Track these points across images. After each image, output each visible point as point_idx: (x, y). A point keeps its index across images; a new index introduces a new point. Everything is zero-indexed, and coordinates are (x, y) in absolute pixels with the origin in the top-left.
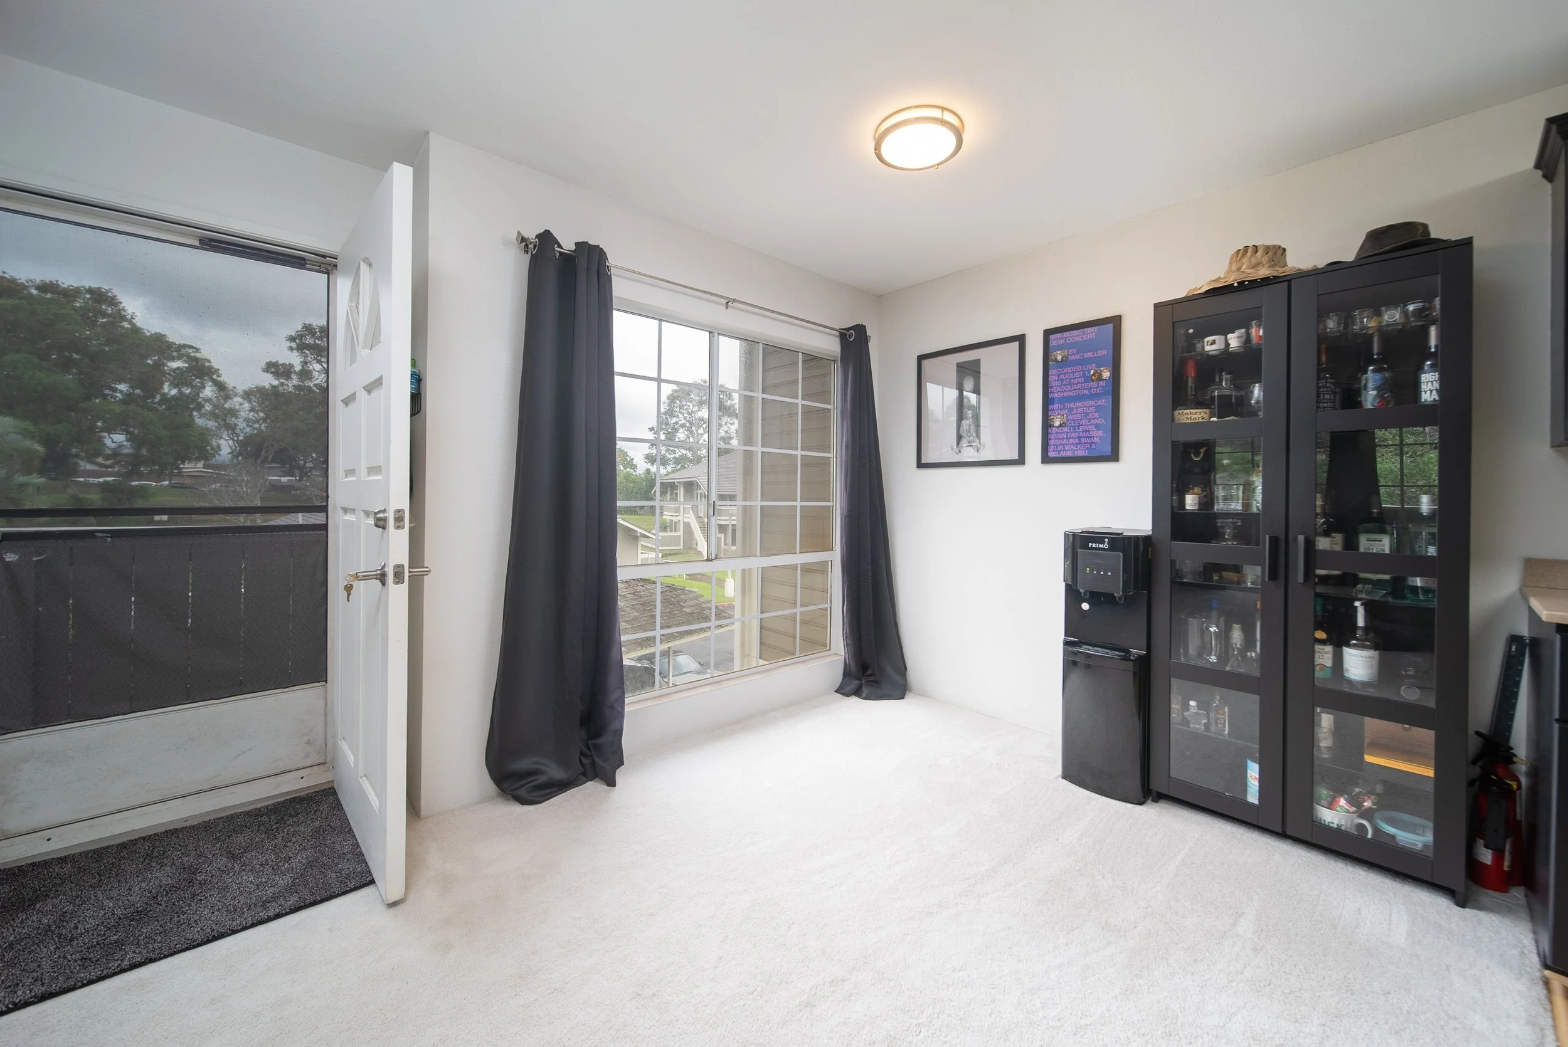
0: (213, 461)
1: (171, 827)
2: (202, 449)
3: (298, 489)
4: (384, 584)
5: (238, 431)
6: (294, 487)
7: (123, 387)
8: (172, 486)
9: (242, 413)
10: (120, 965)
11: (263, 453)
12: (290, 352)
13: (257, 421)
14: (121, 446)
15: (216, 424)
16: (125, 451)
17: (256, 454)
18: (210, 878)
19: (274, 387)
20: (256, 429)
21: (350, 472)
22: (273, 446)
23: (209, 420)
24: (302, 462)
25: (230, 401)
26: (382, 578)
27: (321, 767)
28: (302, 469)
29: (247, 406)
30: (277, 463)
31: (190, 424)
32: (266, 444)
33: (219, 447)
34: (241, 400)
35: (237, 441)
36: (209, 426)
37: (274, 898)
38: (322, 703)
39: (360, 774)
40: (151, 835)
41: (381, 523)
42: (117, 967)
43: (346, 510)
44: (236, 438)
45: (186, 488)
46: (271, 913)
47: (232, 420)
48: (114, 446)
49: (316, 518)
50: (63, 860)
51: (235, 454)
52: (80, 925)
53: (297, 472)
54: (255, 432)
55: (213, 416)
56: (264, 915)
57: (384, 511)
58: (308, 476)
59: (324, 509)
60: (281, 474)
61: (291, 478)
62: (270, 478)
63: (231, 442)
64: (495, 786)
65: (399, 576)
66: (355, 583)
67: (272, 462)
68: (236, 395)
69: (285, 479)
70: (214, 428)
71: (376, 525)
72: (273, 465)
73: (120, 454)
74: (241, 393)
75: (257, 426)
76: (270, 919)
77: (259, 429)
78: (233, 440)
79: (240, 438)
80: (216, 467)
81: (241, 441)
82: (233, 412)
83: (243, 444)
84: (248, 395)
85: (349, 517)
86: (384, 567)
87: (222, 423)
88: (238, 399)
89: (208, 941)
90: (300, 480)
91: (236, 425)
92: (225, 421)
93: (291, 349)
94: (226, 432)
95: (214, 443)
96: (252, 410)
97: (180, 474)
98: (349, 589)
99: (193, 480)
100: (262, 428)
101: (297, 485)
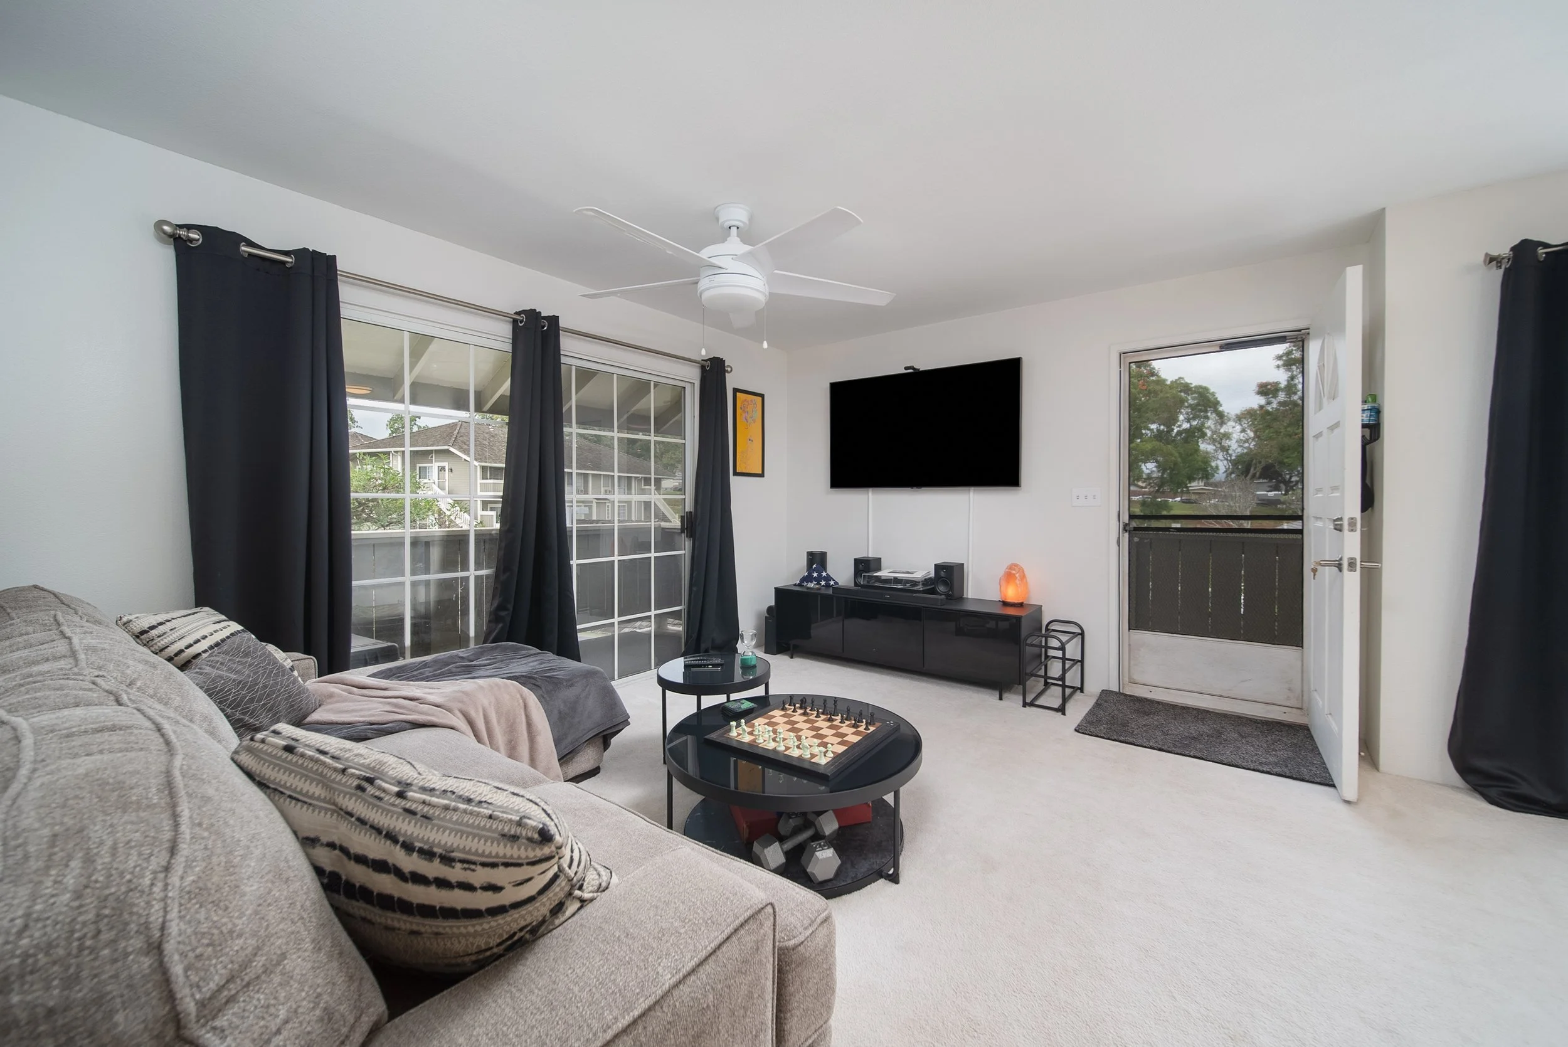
0: (1212, 480)
2: (1204, 471)
3: (1283, 503)
4: (1340, 570)
5: (1230, 452)
6: (1279, 500)
7: (1154, 426)
8: (1183, 501)
9: (1234, 435)
11: (1252, 469)
12: (1276, 370)
13: (1247, 441)
14: (1152, 472)
15: (1214, 447)
16: (1155, 475)
17: (1246, 472)
18: (1230, 740)
19: (1261, 407)
20: (1245, 448)
21: (1318, 490)
22: (1260, 462)
23: (1209, 444)
24: (1288, 477)
25: (1225, 426)
26: (1340, 567)
27: (1299, 711)
28: (1287, 483)
29: (1238, 428)
30: (1264, 479)
31: (1197, 450)
32: (1254, 461)
33: (1217, 467)
34: (1234, 424)
35: (1230, 461)
36: (1208, 450)
38: (1299, 663)
39: (1326, 712)
41: (1338, 527)
43: (1318, 518)
44: (1229, 458)
45: (1192, 503)
47: (1226, 443)
48: (1148, 471)
49: (1296, 525)
51: (1228, 473)
53: (1282, 486)
54: (1245, 451)
55: (1213, 441)
57: (1341, 519)
58: (1294, 490)
59: (1300, 518)
60: (1268, 489)
61: (1277, 492)
62: (1258, 493)
63: (1225, 462)
64: (1457, 774)
65: (1352, 565)
66: (1319, 568)
67: (1260, 478)
68: (1229, 420)
69: (1271, 494)
70: (1212, 451)
71: (1335, 529)
72: (1261, 481)
73: (1152, 478)
74: (1234, 417)
75: (1246, 445)
77: (1248, 448)
78: (1227, 459)
79: (1233, 458)
80: (1216, 485)
81: (1234, 460)
82: (1227, 436)
83: (1235, 463)
84: (1239, 418)
85: (1319, 524)
86: (1341, 559)
87: (1219, 446)
88: (1231, 423)
90: (1285, 494)
91: (1229, 447)
92: (1221, 444)
93: (1278, 367)
94: (1221, 453)
95: (1213, 464)
96: (1243, 431)
97: (1188, 492)
98: (1314, 571)
99: (1197, 497)
100: (1251, 447)
101: (1283, 499)
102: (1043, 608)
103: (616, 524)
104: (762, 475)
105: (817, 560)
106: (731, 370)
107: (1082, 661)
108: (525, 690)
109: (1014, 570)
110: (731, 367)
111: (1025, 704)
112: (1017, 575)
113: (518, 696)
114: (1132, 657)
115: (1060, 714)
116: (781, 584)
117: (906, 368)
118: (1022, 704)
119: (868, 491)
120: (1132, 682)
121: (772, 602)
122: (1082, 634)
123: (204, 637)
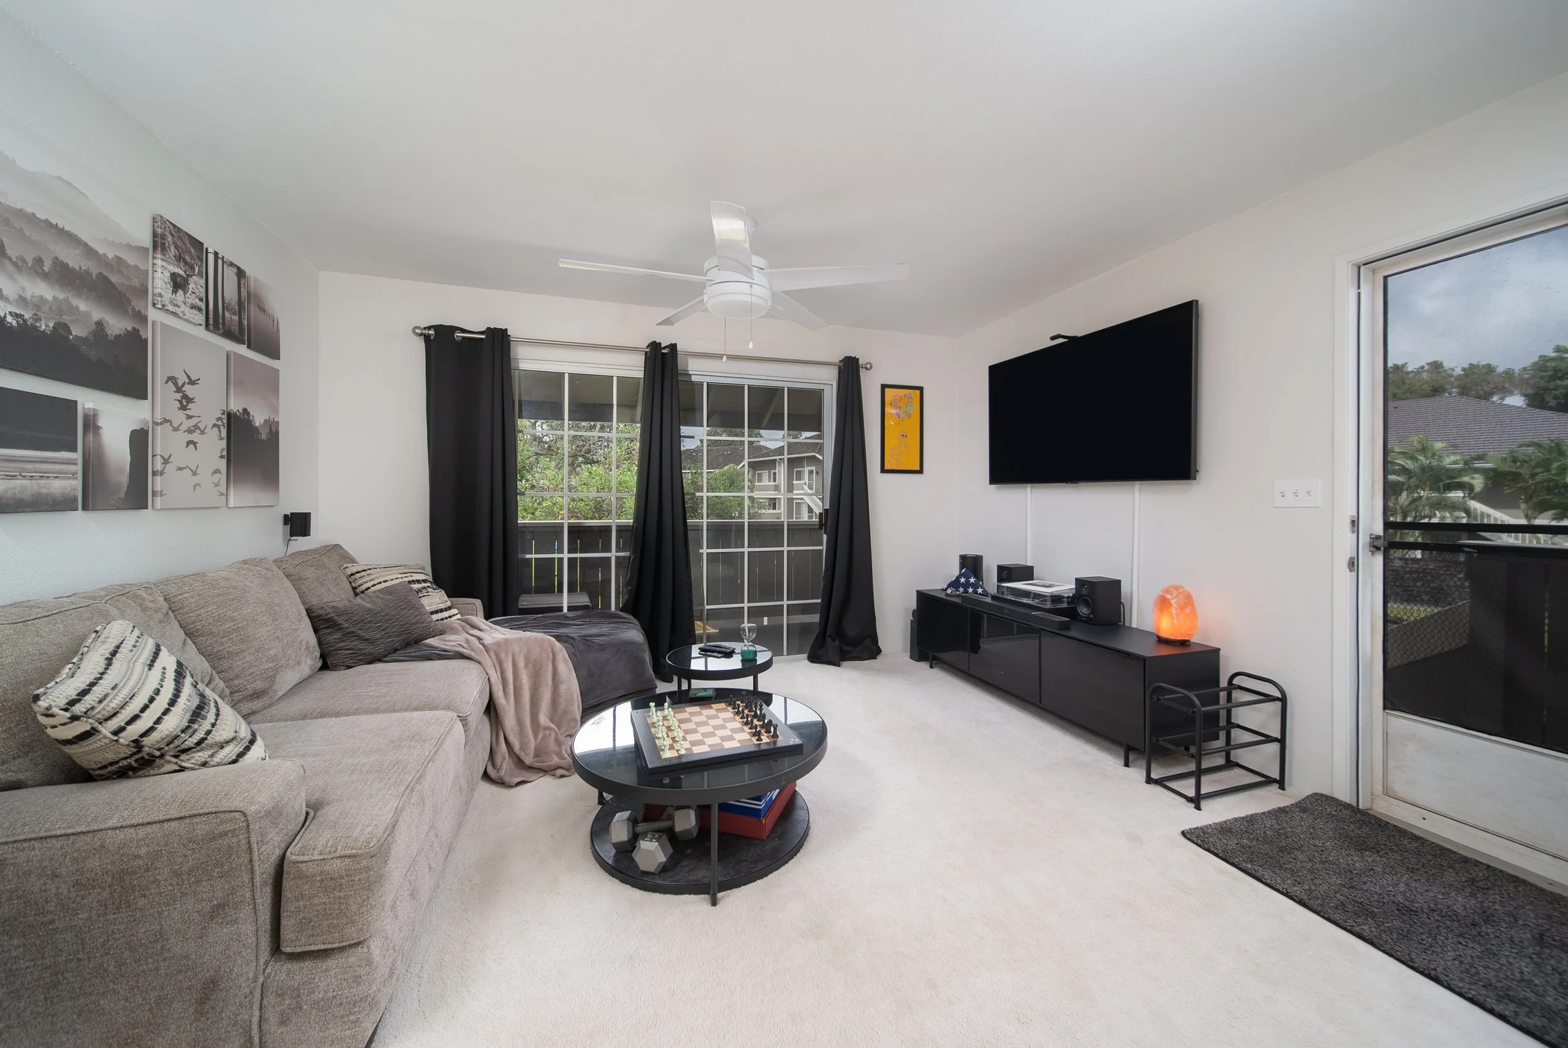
1: (1522, 876)
10: (1353, 926)
18: (1492, 936)
37: (1521, 1003)
40: (1497, 869)
42: (1350, 926)
46: (1498, 1008)
50: (1416, 838)
52: (1369, 884)
56: (1491, 1002)
76: (1491, 1011)
89: (1422, 973)
102: (1221, 652)
103: (746, 521)
104: (920, 471)
105: (971, 564)
106: (871, 367)
107: (1282, 741)
108: (558, 645)
109: (1171, 594)
110: (870, 363)
111: (1149, 780)
112: (1173, 602)
113: (549, 650)
114: (1390, 754)
115: (1192, 805)
116: (926, 587)
117: (1053, 338)
118: (1145, 779)
119: (1026, 488)
120: (1387, 792)
121: (914, 605)
122: (1283, 700)
123: (387, 581)
